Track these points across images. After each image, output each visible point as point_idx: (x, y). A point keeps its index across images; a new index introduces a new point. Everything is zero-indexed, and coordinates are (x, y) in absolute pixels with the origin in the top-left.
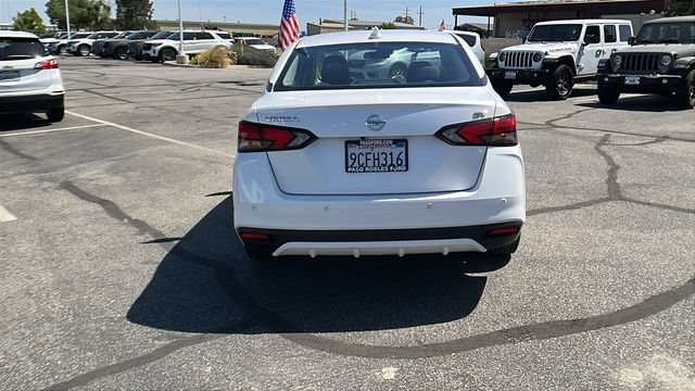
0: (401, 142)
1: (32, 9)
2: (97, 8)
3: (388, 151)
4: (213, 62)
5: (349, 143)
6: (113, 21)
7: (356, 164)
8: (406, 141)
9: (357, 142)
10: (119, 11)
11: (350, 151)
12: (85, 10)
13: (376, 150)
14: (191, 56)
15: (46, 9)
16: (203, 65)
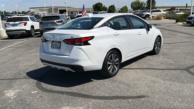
1: (126, 6)
2: (142, 4)
3: (57, 44)
4: (158, 18)
5: (52, 42)
6: (146, 7)
7: (53, 47)
8: (60, 42)
10: (147, 5)
11: (52, 44)
12: (139, 5)
14: (153, 17)
15: (131, 5)
16: (155, 19)
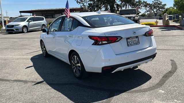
0: (137, 37)
3: (135, 39)
5: (127, 39)
7: (130, 44)
8: (138, 37)
9: (129, 38)
11: (128, 41)
13: (133, 40)
